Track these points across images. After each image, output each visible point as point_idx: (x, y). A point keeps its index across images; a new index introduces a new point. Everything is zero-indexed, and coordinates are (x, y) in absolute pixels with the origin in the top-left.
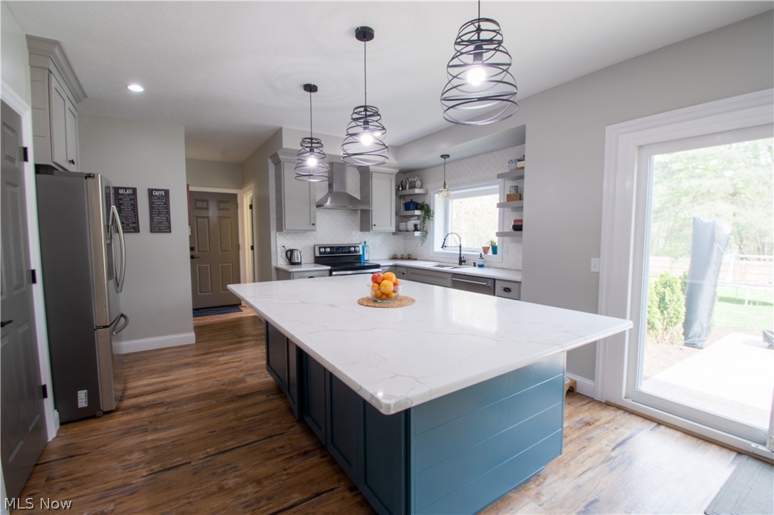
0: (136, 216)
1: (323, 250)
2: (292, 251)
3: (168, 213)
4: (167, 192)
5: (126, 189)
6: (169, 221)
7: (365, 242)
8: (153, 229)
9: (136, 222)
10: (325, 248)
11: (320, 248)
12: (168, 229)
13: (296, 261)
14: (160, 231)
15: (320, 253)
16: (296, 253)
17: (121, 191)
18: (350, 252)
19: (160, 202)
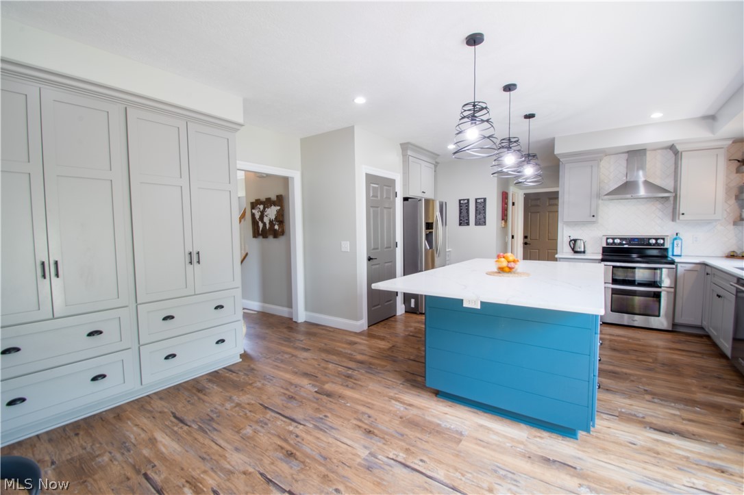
0: (468, 216)
1: (610, 241)
2: (575, 241)
3: (485, 213)
4: (485, 199)
5: (464, 200)
6: (485, 218)
7: (677, 234)
8: (477, 223)
9: (468, 220)
10: (613, 239)
11: (607, 239)
12: (484, 223)
13: (579, 250)
14: (480, 224)
15: (607, 244)
16: (578, 242)
17: (462, 202)
18: (650, 244)
19: (481, 205)
